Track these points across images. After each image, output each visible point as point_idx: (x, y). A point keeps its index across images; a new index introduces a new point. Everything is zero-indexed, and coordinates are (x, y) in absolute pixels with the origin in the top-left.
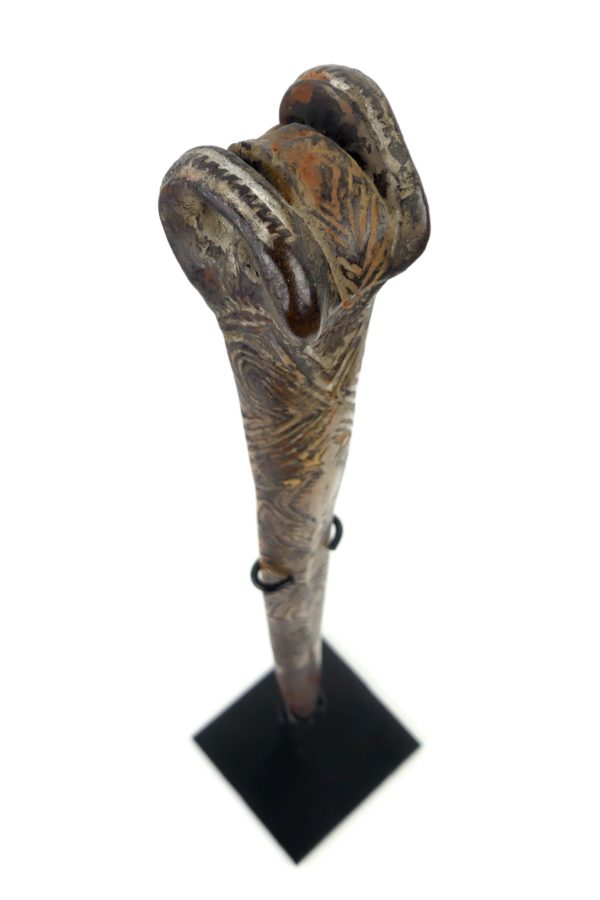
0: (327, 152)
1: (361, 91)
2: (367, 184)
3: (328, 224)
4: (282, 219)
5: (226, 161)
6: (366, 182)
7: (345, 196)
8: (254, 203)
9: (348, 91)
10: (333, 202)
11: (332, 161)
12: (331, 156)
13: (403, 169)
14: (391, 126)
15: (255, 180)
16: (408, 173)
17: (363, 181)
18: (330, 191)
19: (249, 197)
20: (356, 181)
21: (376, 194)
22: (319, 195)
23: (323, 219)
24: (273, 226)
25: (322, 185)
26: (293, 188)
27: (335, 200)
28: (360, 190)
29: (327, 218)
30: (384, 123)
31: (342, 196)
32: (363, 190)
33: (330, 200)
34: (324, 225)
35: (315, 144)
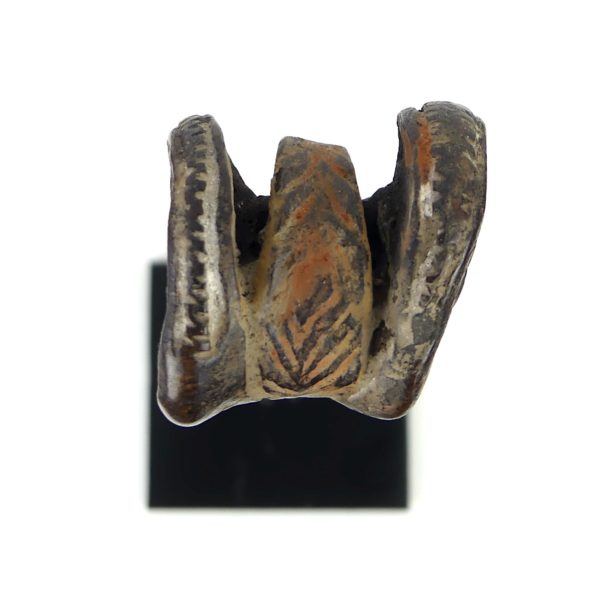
0: (347, 266)
1: (439, 232)
2: (358, 333)
3: (277, 347)
4: (213, 328)
5: (215, 214)
6: (360, 329)
7: (323, 330)
8: (195, 291)
9: (427, 218)
10: (304, 326)
11: (341, 283)
12: (346, 274)
13: (410, 349)
14: (435, 296)
15: (220, 265)
16: (412, 359)
17: (356, 328)
18: (309, 314)
19: (196, 282)
20: (349, 322)
21: (362, 349)
22: (294, 309)
23: (273, 339)
24: (197, 329)
25: (306, 301)
26: (267, 287)
27: (308, 327)
28: (345, 334)
29: (281, 339)
30: (430, 291)
31: (319, 327)
32: (351, 335)
33: (303, 322)
34: (270, 345)
35: (344, 246)
